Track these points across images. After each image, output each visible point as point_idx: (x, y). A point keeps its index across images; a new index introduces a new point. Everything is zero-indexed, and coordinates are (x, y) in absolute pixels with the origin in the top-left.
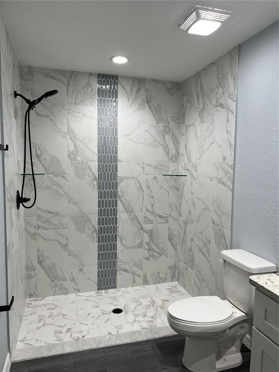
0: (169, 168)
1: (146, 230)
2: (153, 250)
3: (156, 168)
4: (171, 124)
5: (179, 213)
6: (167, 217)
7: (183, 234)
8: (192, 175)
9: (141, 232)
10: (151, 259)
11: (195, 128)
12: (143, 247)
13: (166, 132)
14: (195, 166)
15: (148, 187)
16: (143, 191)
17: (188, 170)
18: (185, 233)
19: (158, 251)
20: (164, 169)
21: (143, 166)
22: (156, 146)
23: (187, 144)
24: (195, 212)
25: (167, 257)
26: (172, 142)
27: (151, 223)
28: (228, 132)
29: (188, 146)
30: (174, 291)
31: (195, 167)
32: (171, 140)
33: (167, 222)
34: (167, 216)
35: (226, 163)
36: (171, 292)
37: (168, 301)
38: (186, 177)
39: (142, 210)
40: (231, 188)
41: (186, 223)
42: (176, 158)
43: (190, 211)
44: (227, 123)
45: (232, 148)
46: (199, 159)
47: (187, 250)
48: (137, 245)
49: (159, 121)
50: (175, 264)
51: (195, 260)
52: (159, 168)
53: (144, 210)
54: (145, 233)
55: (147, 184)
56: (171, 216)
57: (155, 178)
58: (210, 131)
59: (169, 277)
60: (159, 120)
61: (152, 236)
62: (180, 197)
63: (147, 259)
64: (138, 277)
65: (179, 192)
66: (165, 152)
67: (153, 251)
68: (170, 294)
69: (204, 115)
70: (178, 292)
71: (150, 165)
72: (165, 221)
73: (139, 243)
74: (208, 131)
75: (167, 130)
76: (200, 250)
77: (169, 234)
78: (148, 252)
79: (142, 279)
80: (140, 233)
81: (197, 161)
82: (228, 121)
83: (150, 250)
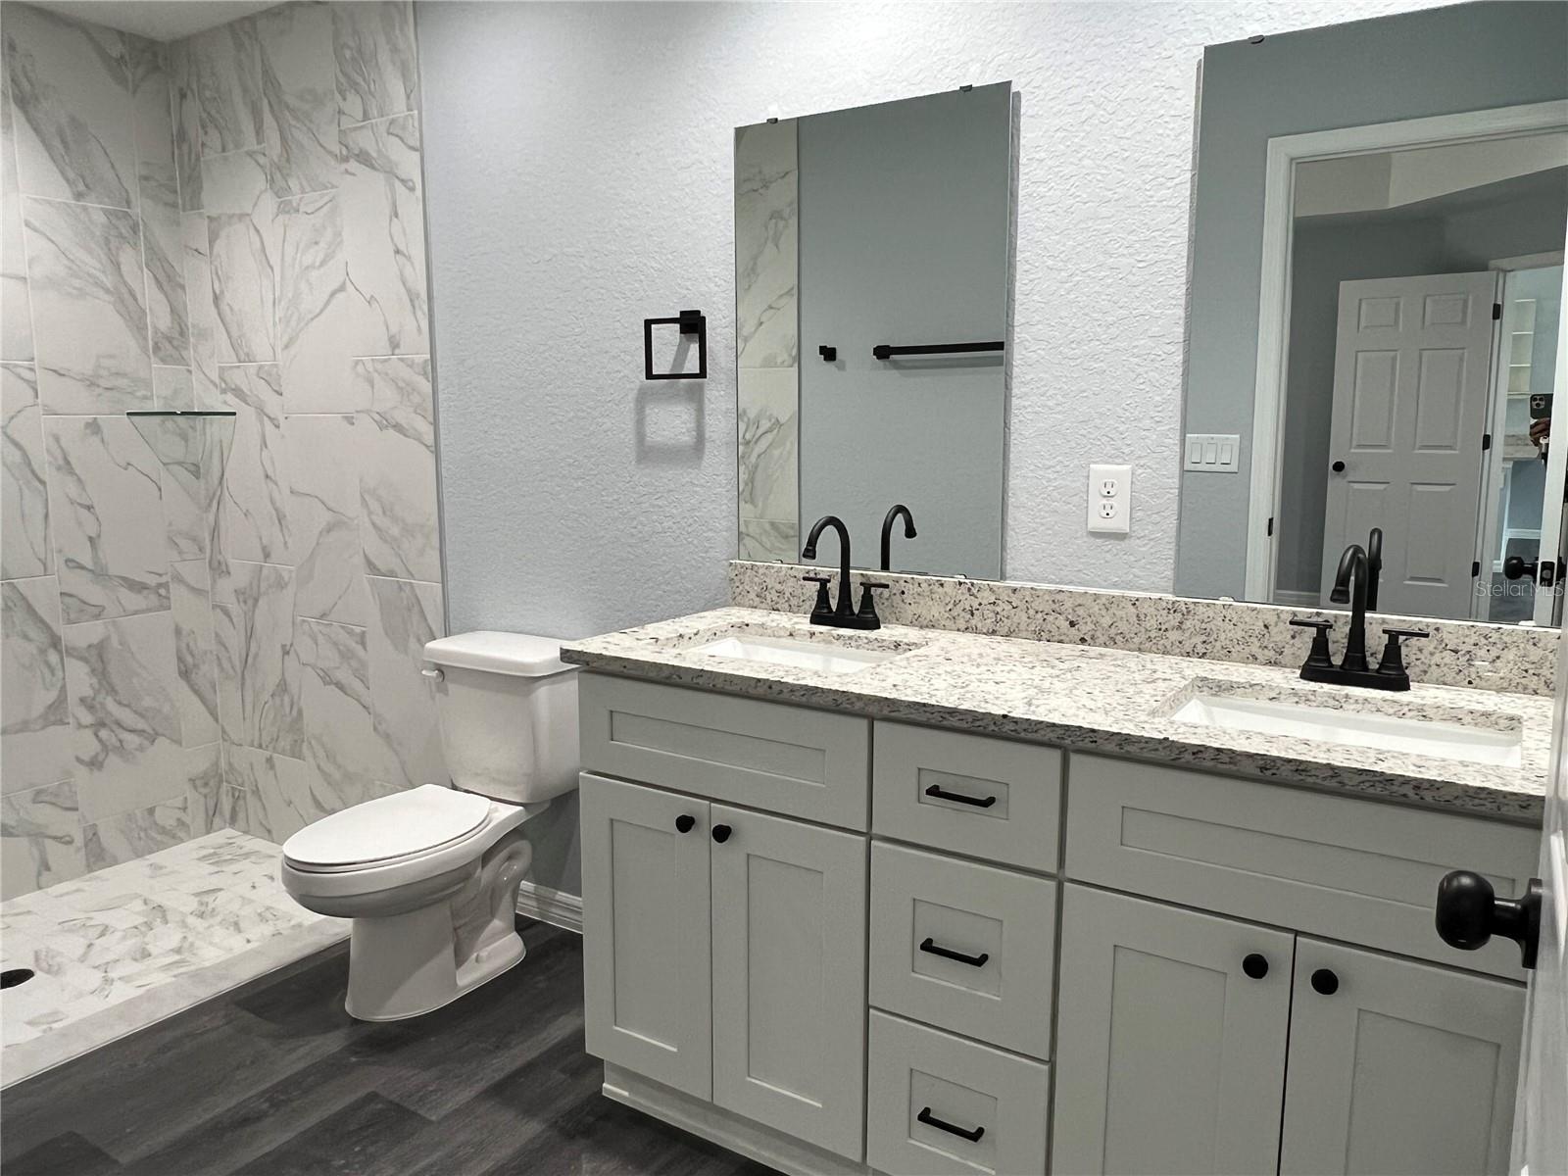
0: (148, 384)
1: (74, 649)
2: (119, 724)
3: (91, 383)
4: (140, 207)
5: (215, 564)
6: (165, 585)
7: (243, 638)
8: (261, 411)
9: (53, 657)
10: (113, 760)
11: (257, 231)
12: (71, 720)
13: (121, 235)
14: (270, 375)
15: (67, 466)
16: (43, 483)
17: (238, 392)
18: (250, 635)
19: (141, 725)
20: (129, 390)
21: (27, 375)
22: (82, 294)
23: (222, 292)
24: (289, 545)
25: (179, 742)
26: (153, 281)
27: (97, 617)
28: (397, 252)
29: (228, 297)
30: (229, 857)
31: (271, 379)
32: (145, 270)
33: (164, 604)
34: (163, 580)
35: (402, 360)
36: (217, 862)
37: (220, 890)
38: (234, 417)
39: (49, 564)
40: (430, 439)
41: (249, 597)
42: (174, 344)
43: (264, 549)
44: (391, 220)
45: (420, 307)
46: (286, 347)
47: (266, 696)
48: (40, 717)
49: (81, 187)
50: (216, 764)
51: (305, 722)
52: (103, 383)
53: (57, 562)
54: (74, 661)
55: (58, 453)
56: (179, 579)
57: (94, 427)
58: (322, 245)
59: (196, 817)
60: (83, 185)
61: (104, 669)
62: (215, 499)
63: (93, 765)
64: (60, 845)
65: (202, 481)
66: (125, 318)
67: (119, 731)
68: (216, 869)
69: (293, 183)
70: (247, 855)
71: (62, 372)
72: (153, 600)
73: (50, 706)
74: (316, 243)
75: (123, 228)
76: (327, 679)
77: (178, 651)
78: (97, 736)
79: (78, 850)
80: (48, 664)
81: (279, 356)
82: (397, 216)
83: (102, 724)
